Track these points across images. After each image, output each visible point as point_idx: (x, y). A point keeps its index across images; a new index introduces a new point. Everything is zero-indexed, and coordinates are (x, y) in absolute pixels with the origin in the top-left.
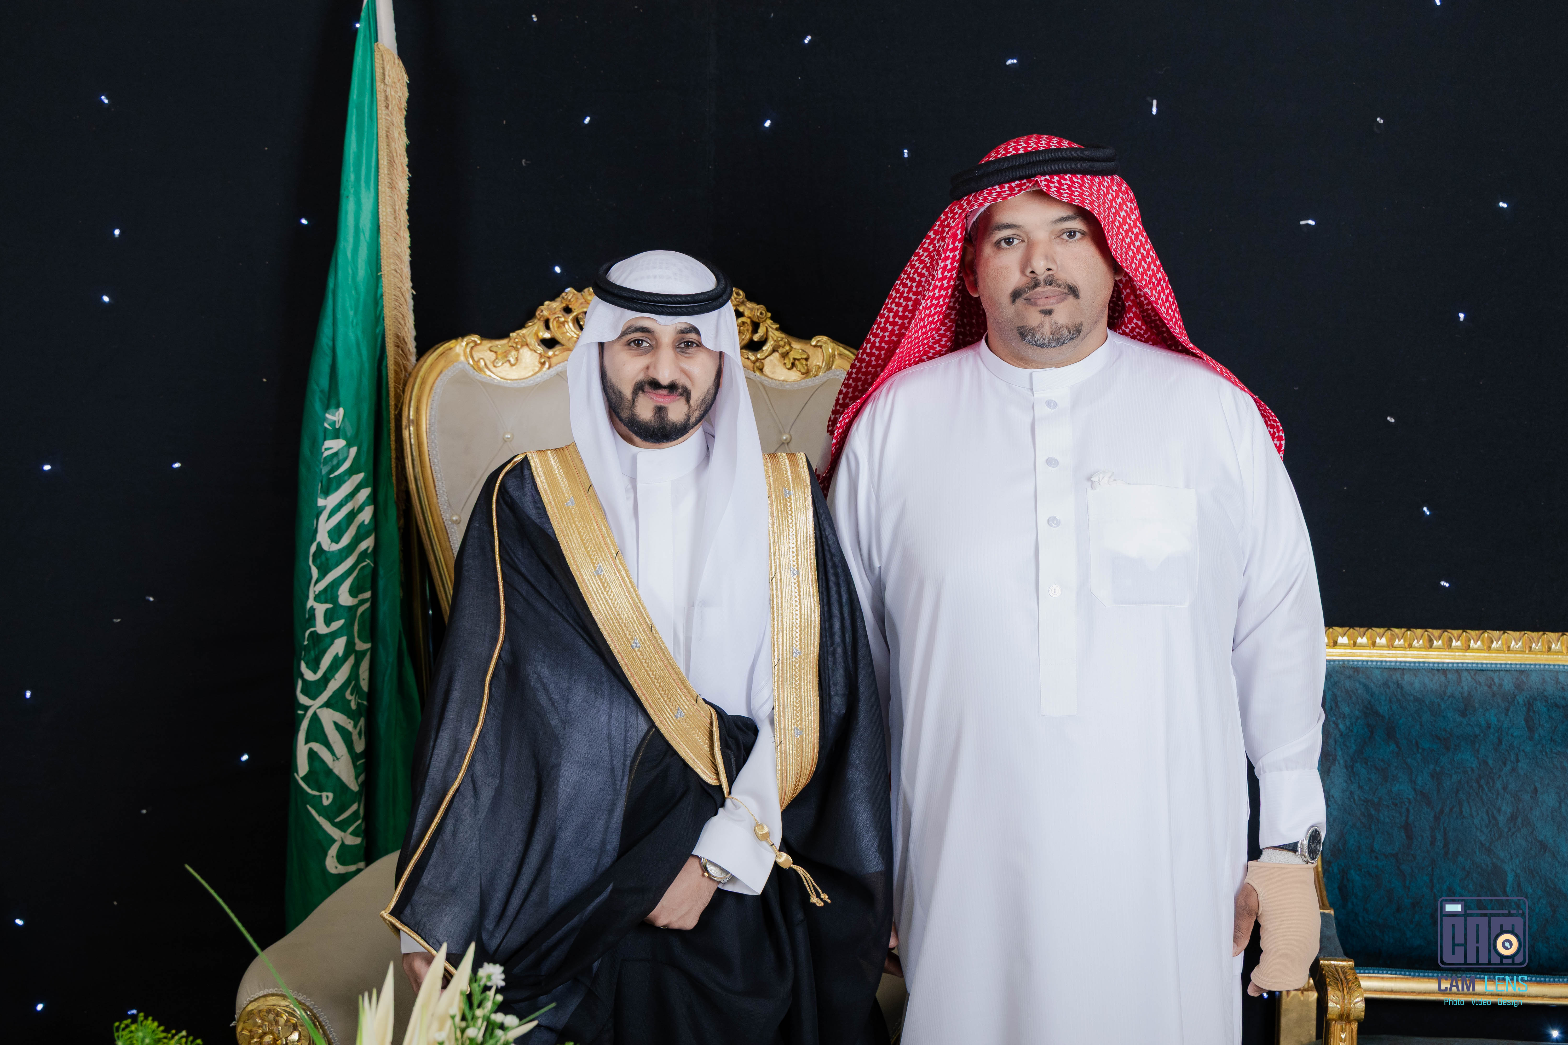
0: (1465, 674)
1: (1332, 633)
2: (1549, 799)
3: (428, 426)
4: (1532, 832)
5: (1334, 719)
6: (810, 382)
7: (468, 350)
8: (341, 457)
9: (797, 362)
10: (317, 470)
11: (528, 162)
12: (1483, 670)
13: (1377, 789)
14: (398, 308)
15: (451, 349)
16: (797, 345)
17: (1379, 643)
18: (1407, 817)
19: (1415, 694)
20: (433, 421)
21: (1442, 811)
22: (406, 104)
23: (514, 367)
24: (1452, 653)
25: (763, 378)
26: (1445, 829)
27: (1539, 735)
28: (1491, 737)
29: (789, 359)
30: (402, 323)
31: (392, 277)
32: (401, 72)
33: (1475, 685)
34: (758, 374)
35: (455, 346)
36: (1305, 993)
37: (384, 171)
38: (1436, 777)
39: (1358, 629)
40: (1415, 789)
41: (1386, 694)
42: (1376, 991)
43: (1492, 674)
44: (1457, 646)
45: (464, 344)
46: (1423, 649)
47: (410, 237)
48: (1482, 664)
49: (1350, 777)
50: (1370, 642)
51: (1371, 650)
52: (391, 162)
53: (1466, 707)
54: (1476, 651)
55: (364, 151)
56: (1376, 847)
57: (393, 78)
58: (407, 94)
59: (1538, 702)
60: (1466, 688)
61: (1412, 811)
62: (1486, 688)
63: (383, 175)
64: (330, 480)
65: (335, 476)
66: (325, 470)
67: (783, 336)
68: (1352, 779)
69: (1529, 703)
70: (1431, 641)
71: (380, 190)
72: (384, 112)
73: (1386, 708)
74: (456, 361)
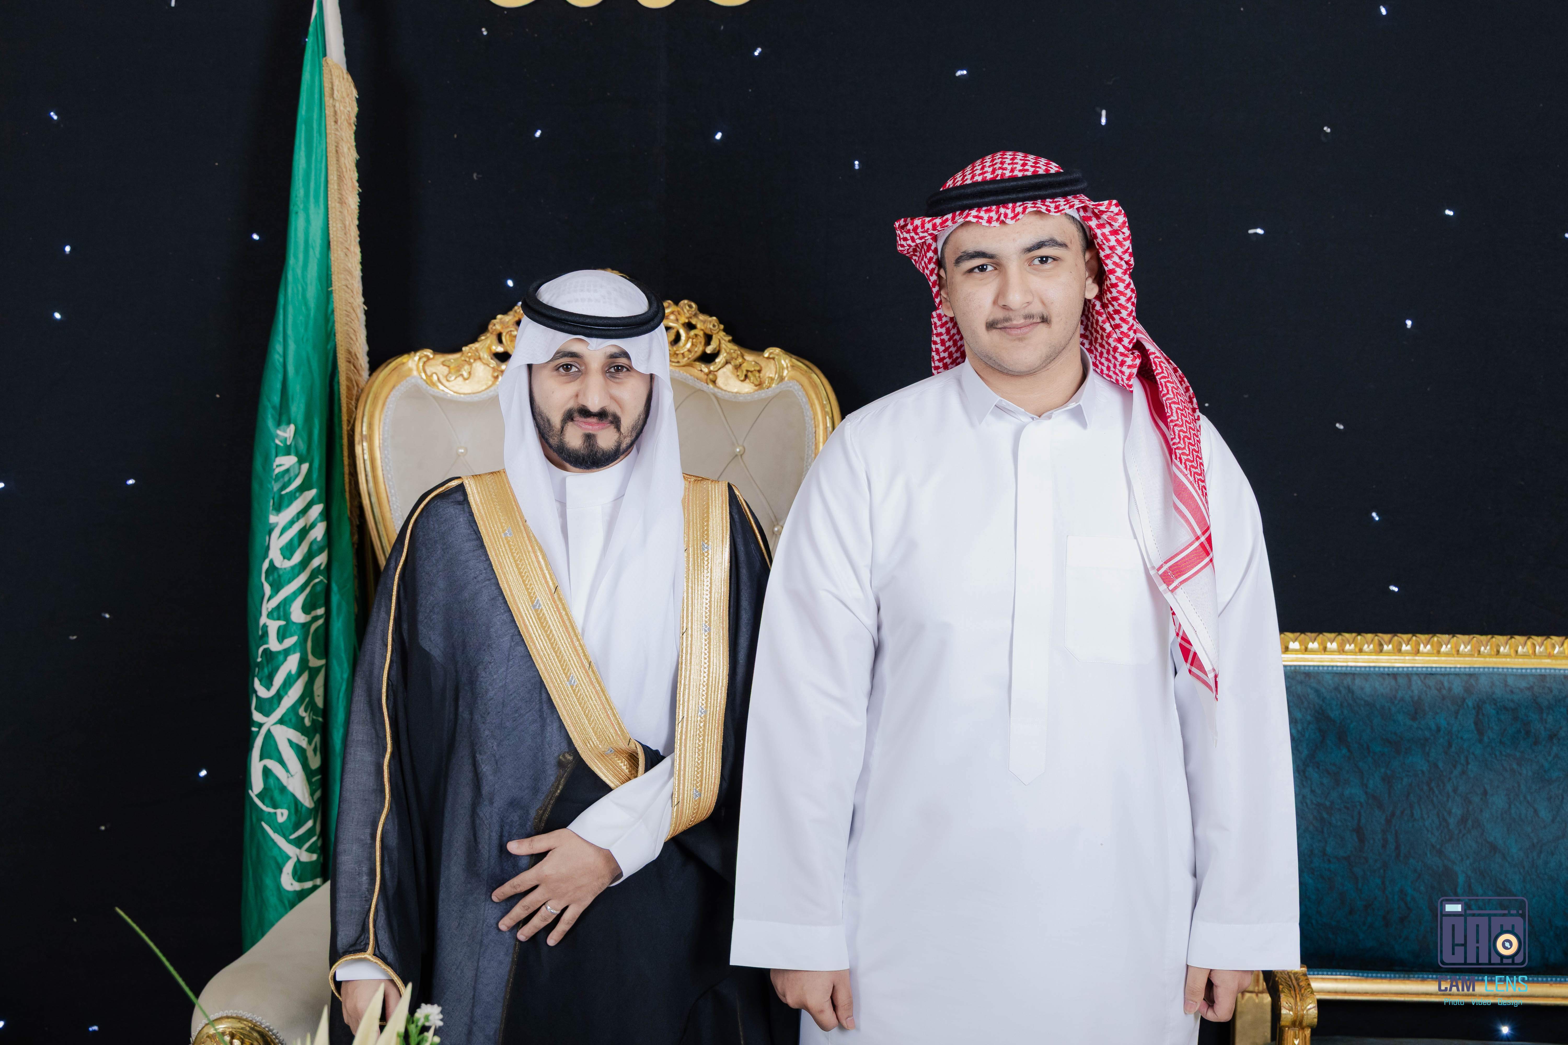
0: (1415, 678)
2: (1499, 801)
3: (381, 441)
4: (1482, 834)
6: (763, 394)
7: (421, 364)
8: (292, 474)
9: (749, 374)
10: (269, 486)
11: (480, 176)
12: (1432, 674)
13: (1329, 793)
14: (349, 323)
15: (403, 364)
16: (750, 357)
17: (1330, 649)
18: (1359, 820)
19: (1366, 699)
20: (385, 436)
21: (1393, 814)
22: (355, 119)
23: (467, 381)
24: (1402, 658)
25: (716, 390)
26: (1396, 832)
27: (1489, 738)
28: (1442, 740)
29: (742, 371)
30: (354, 338)
31: (343, 293)
32: (350, 86)
33: (1425, 689)
34: (711, 386)
35: (408, 361)
36: (1260, 995)
37: (333, 186)
38: (1388, 780)
39: (1309, 634)
40: (1366, 793)
41: (1338, 698)
42: (1329, 992)
43: (1441, 678)
44: (1407, 650)
45: (417, 358)
46: (1374, 654)
47: (361, 252)
48: (1432, 668)
50: (1321, 647)
51: (1322, 654)
52: (340, 178)
53: (1416, 710)
54: (1426, 655)
55: (313, 166)
56: (1329, 850)
57: (342, 92)
58: (356, 109)
59: (1487, 706)
60: (1416, 692)
61: (1363, 814)
62: (1437, 692)
63: (333, 191)
64: (281, 497)
65: (287, 493)
66: (276, 487)
67: (736, 348)
68: (1304, 783)
69: (1478, 706)
70: (1381, 645)
71: (329, 206)
72: (333, 127)
73: (1337, 713)
74: (409, 376)
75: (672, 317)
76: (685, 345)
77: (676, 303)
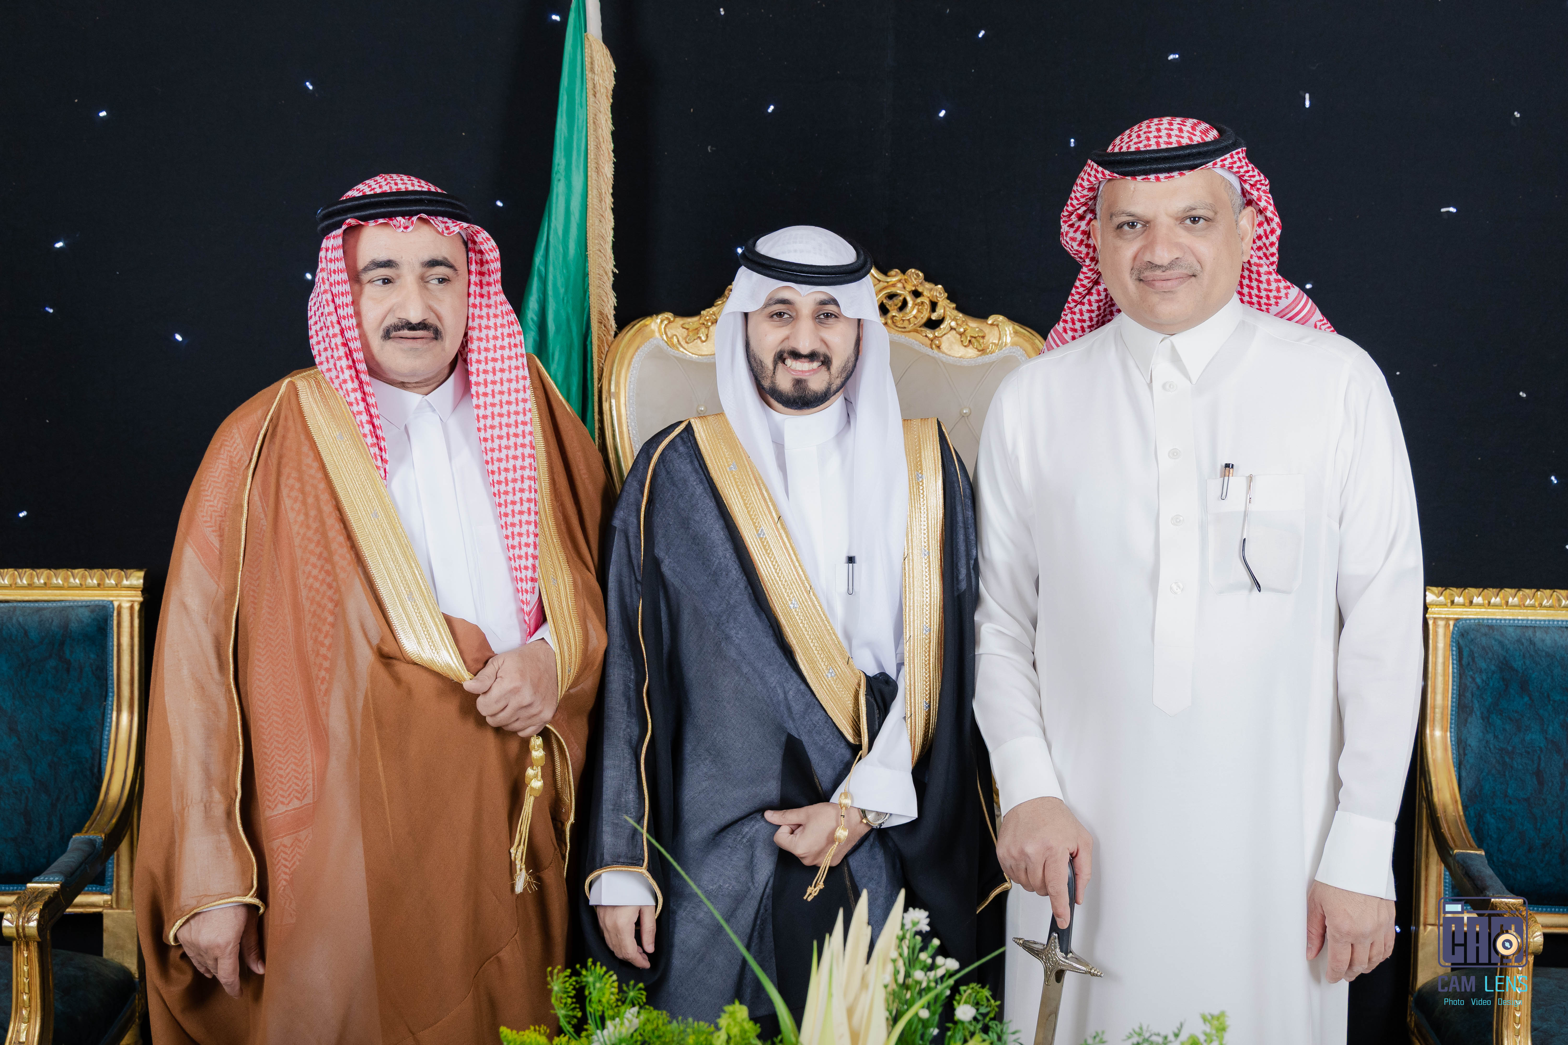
1: (1468, 593)
3: (626, 395)
5: (1471, 673)
6: (986, 359)
7: (663, 326)
9: (973, 340)
11: (714, 149)
13: (1511, 739)
14: (601, 285)
15: (646, 326)
16: (973, 325)
17: (1511, 603)
18: (1539, 765)
19: (1547, 650)
20: (631, 394)
22: (612, 92)
23: (704, 344)
25: (941, 355)
29: (967, 337)
30: (605, 300)
31: (597, 257)
32: (609, 62)
34: (936, 351)
35: (651, 323)
37: (591, 156)
39: (1491, 589)
40: (1546, 738)
41: (1520, 650)
45: (659, 321)
46: (1552, 608)
47: (614, 219)
49: (1486, 727)
50: (1503, 602)
51: (1505, 609)
52: (597, 148)
55: (574, 137)
56: (1510, 792)
57: (602, 67)
58: (613, 83)
61: (1543, 758)
63: (592, 159)
67: (961, 315)
68: (1488, 729)
70: (1559, 600)
71: (588, 175)
72: (593, 100)
73: (1520, 664)
74: (651, 337)
75: (900, 285)
76: (911, 312)
77: (904, 272)
